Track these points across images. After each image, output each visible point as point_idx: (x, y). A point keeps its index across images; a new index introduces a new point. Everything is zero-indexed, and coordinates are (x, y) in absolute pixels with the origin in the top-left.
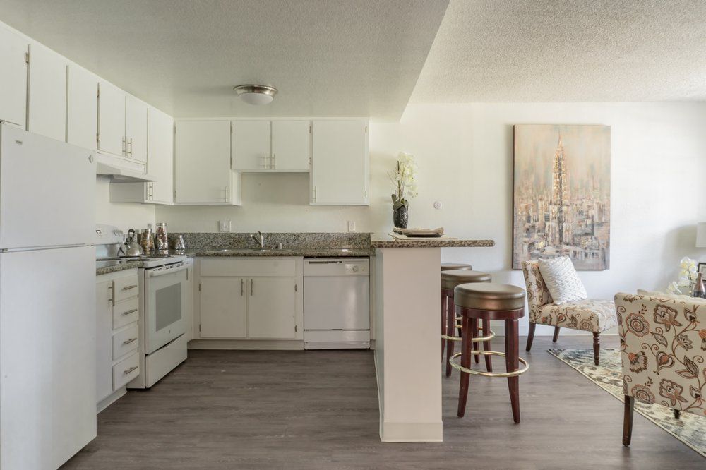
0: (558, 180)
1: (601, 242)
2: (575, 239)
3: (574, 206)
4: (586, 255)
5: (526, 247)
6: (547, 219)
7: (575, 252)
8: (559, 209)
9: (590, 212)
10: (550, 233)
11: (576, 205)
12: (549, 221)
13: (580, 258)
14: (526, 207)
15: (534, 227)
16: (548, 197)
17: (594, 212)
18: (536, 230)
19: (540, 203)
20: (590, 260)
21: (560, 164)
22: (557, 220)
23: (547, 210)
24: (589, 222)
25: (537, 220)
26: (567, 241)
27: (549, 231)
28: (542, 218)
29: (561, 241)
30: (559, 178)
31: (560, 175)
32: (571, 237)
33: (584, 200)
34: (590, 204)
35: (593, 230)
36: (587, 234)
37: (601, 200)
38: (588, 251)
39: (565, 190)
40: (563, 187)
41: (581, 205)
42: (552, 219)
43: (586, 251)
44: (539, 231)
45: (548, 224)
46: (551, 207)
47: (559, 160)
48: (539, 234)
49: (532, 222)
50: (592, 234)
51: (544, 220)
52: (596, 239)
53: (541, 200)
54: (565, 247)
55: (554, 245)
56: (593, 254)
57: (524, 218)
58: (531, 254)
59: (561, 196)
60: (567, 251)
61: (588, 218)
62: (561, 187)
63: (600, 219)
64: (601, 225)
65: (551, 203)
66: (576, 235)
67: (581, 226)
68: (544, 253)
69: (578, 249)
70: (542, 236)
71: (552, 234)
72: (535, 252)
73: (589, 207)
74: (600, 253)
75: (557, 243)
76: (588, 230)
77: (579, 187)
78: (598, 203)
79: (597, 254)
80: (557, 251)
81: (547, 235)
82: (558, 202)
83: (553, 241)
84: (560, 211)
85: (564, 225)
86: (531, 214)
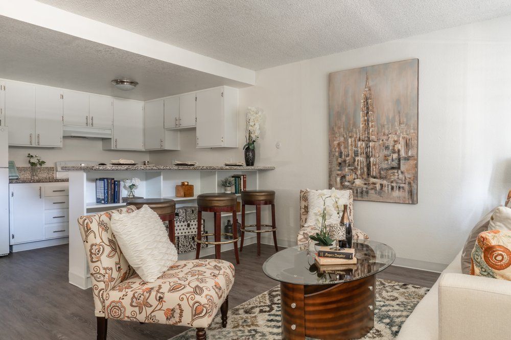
0: (366, 118)
1: (408, 176)
2: (382, 172)
3: (381, 142)
4: (392, 188)
5: (338, 179)
6: (356, 154)
7: (382, 185)
8: (367, 145)
9: (396, 146)
10: (359, 168)
11: (383, 140)
12: (358, 156)
13: (386, 191)
14: (339, 144)
15: (345, 161)
16: (356, 134)
17: (401, 146)
18: (347, 165)
19: (350, 140)
20: (396, 193)
21: (367, 103)
22: (365, 155)
23: (356, 146)
24: (395, 156)
25: (348, 155)
26: (374, 175)
27: (358, 165)
28: (351, 154)
29: (368, 174)
30: (367, 116)
31: (368, 113)
32: (377, 171)
33: (390, 136)
34: (396, 139)
35: (399, 164)
36: (393, 168)
37: (407, 134)
38: (394, 184)
39: (372, 126)
40: (370, 125)
41: (387, 140)
42: (361, 154)
43: (393, 184)
44: (349, 166)
45: (357, 159)
46: (359, 143)
47: (366, 99)
48: (350, 168)
49: (343, 157)
50: (399, 168)
51: (353, 156)
52: (402, 173)
53: (351, 137)
54: (372, 180)
55: (363, 178)
56: (399, 187)
57: (337, 154)
58: (343, 185)
59: (368, 133)
60: (374, 184)
61: (394, 152)
62: (368, 124)
63: (407, 153)
64: (407, 159)
65: (359, 140)
66: (382, 169)
67: (387, 160)
68: (354, 185)
69: (385, 182)
70: (352, 170)
71: (361, 168)
72: (347, 184)
73: (395, 141)
74: (406, 187)
75: (365, 176)
76: (395, 164)
77: (386, 123)
78: (403, 138)
79: (403, 188)
80: (365, 184)
81: (356, 169)
82: (366, 139)
83: (362, 174)
84: (368, 146)
85: (372, 159)
86: (343, 150)
